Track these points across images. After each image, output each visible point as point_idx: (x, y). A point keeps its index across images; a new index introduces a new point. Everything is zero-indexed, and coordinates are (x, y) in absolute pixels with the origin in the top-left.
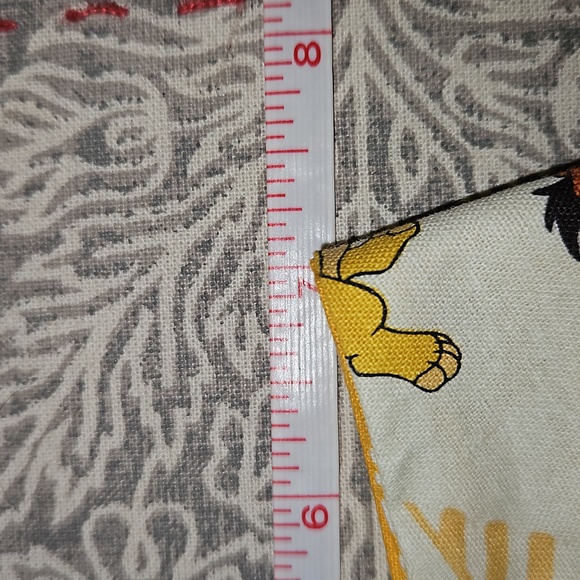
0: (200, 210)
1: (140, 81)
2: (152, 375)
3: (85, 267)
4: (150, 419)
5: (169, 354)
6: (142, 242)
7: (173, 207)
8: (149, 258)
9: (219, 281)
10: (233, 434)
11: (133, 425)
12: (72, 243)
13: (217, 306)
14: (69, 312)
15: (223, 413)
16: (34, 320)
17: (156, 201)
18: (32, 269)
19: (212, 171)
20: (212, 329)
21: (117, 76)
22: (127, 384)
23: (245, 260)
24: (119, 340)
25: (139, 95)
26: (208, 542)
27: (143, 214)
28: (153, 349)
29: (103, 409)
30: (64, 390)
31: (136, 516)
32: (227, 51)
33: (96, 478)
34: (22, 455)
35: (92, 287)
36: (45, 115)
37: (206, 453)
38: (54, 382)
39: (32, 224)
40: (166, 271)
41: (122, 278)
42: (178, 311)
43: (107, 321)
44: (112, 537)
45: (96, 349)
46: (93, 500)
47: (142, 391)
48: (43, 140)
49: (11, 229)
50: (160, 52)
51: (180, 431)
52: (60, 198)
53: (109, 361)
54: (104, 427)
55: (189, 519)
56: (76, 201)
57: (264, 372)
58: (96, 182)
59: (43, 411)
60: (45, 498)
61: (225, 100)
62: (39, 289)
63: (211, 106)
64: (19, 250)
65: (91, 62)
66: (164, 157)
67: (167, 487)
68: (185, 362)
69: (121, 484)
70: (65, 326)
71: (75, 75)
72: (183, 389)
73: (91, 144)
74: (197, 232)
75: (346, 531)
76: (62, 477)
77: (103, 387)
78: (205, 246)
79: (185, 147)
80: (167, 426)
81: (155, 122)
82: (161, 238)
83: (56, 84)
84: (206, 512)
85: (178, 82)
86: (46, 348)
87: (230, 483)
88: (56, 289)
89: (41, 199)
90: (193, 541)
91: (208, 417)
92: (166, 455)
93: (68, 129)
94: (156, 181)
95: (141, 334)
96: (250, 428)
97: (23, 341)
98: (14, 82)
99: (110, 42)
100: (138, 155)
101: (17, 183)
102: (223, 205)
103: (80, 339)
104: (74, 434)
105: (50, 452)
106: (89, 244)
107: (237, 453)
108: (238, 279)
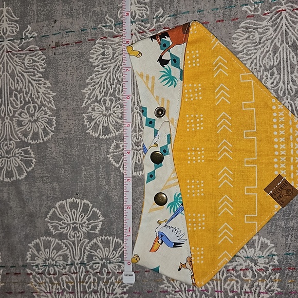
0: (115, 61)
1: (109, 46)
2: (110, 81)
3: (102, 69)
4: (109, 87)
5: (112, 79)
6: (109, 65)
7: (113, 61)
8: (110, 67)
9: (118, 70)
10: (119, 88)
11: (107, 88)
12: (101, 66)
13: (117, 73)
14: (100, 74)
15: (118, 86)
16: (96, 75)
17: (111, 60)
18: (96, 69)
19: (117, 57)
20: (116, 75)
21: (106, 45)
22: (107, 82)
23: (121, 67)
24: (106, 77)
25: (109, 48)
26: (116, 102)
27: (109, 62)
28: (110, 78)
29: (104, 86)
30: (99, 83)
31: (108, 98)
32: (119, 42)
33: (103, 94)
34: (95, 91)
35: (103, 71)
36: (98, 50)
37: (116, 90)
38: (98, 82)
39: (96, 64)
40: (111, 69)
41: (106, 70)
42: (113, 73)
43: (105, 75)
44: (105, 101)
45: (103, 78)
46: (103, 97)
47: (109, 83)
48: (98, 53)
49: (93, 64)
50: (111, 42)
51: (113, 88)
52: (99, 61)
53: (105, 80)
54: (104, 88)
55: (114, 99)
56: (101, 60)
57: (122, 81)
58: (104, 58)
59: (97, 86)
60: (97, 97)
61: (118, 48)
62: (97, 71)
63: (117, 49)
64: (95, 67)
65: (103, 44)
66: (111, 55)
67: (111, 95)
68: (114, 80)
69: (106, 95)
70: (100, 76)
71: (101, 46)
72: (113, 83)
73: (103, 54)
74: (115, 64)
75: (132, 99)
76: (99, 94)
77: (104, 83)
78: (116, 66)
79: (114, 54)
80: (111, 87)
81: (111, 51)
82: (111, 65)
83: (99, 47)
84: (116, 98)
85: (113, 46)
86: (98, 78)
87: (119, 94)
88: (99, 71)
89: (97, 60)
90: (114, 101)
91: (116, 86)
92: (111, 91)
93: (101, 52)
94: (111, 58)
95: (108, 76)
96: (121, 87)
97: (95, 78)
98: (94, 47)
99: (106, 41)
100: (108, 55)
101: (94, 59)
102: (118, 60)
103: (101, 77)
104: (101, 89)
105: (98, 91)
106: (103, 66)
107: (119, 90)
108: (120, 69)
